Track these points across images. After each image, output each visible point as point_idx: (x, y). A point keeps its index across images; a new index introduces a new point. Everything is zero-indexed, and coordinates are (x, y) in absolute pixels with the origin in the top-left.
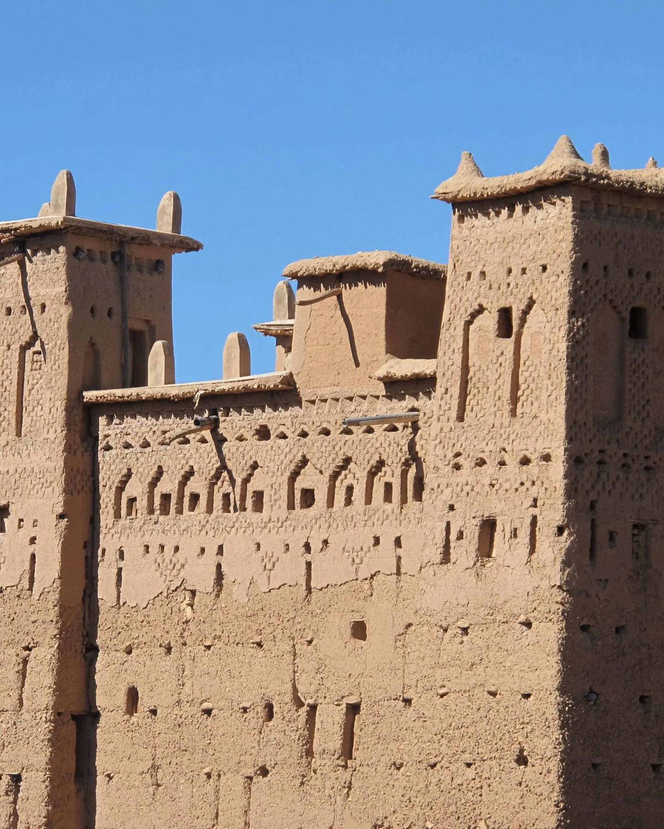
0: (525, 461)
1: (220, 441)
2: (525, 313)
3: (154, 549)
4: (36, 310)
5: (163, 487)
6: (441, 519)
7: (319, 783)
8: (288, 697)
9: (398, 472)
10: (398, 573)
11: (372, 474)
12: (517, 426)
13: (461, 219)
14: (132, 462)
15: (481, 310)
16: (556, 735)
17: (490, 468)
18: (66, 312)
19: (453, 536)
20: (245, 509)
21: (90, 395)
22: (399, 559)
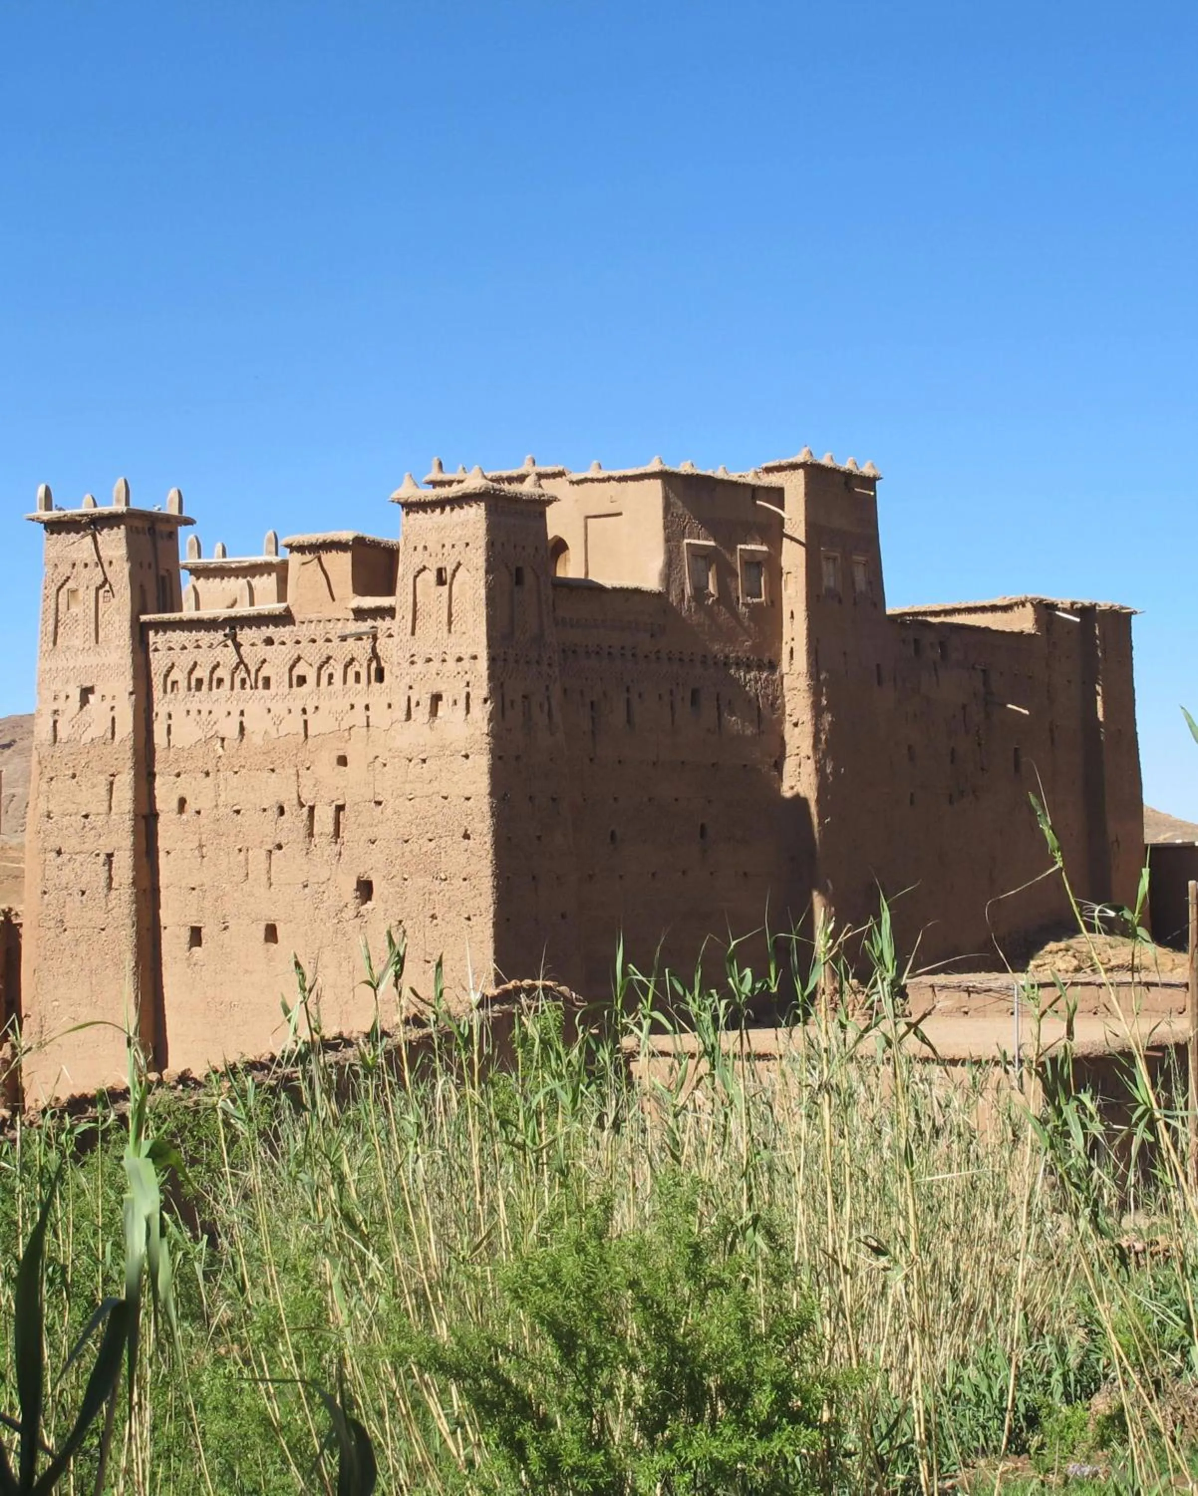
0: (460, 659)
1: (238, 646)
2: (455, 571)
3: (193, 713)
4: (106, 565)
5: (197, 674)
6: (404, 694)
7: (319, 852)
8: (295, 802)
9: (365, 665)
10: (368, 726)
11: (346, 667)
12: (453, 638)
13: (407, 514)
14: (175, 659)
15: (424, 568)
16: (489, 821)
17: (436, 665)
18: (127, 567)
19: (413, 704)
20: (257, 688)
21: (144, 618)
22: (368, 717)
